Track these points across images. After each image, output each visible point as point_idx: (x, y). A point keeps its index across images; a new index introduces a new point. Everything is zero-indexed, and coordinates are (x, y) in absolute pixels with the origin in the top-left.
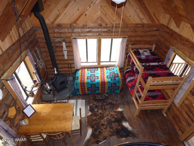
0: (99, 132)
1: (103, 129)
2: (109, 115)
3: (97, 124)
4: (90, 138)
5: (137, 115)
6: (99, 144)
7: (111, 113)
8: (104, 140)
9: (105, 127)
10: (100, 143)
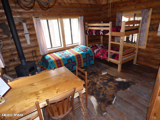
0: (103, 95)
1: (104, 91)
2: (99, 80)
3: (94, 90)
4: (99, 104)
5: (120, 71)
6: (112, 104)
7: (99, 78)
8: (114, 98)
9: (104, 89)
10: (113, 102)
